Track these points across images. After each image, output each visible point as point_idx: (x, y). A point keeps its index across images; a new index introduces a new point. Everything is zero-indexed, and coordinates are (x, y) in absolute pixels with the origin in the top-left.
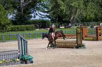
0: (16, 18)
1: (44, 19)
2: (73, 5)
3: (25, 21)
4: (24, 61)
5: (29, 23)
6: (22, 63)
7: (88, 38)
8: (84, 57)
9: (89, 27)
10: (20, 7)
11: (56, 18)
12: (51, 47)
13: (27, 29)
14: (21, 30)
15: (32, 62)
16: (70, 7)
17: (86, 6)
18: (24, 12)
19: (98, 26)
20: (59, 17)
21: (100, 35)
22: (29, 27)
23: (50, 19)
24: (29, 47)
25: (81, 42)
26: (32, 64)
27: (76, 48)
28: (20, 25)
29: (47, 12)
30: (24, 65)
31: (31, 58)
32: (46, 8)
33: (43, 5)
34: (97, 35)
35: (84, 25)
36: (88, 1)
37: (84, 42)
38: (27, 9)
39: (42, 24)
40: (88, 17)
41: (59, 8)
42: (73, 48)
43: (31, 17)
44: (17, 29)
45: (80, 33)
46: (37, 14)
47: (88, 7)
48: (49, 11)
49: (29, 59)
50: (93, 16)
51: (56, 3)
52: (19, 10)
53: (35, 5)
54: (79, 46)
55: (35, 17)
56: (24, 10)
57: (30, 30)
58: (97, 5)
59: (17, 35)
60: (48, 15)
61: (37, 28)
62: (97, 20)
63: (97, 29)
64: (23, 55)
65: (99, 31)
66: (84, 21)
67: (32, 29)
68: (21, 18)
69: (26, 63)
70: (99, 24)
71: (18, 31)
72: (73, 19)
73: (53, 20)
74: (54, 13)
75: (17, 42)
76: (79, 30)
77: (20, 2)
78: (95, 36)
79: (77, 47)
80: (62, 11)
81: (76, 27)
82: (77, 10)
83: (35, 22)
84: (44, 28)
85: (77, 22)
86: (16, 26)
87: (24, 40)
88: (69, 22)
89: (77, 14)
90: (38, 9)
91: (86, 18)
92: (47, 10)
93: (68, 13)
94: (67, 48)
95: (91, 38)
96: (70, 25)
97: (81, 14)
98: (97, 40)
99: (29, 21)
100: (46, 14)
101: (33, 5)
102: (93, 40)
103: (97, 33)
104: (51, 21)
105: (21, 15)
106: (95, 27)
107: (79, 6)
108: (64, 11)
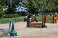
0: (8, 11)
1: (24, 11)
2: (40, 3)
3: (13, 12)
4: (12, 35)
5: (15, 13)
6: (11, 36)
7: (48, 22)
8: (46, 32)
9: (49, 16)
10: (10, 4)
11: (30, 10)
13: (14, 17)
14: (10, 17)
15: (17, 36)
16: (39, 4)
17: (48, 3)
20: (32, 10)
21: (56, 20)
23: (27, 11)
24: (15, 27)
26: (16, 36)
28: (10, 14)
29: (25, 7)
30: (12, 37)
31: (16, 33)
33: (23, 3)
34: (54, 20)
35: (46, 14)
37: (46, 24)
39: (23, 14)
41: (32, 5)
42: (40, 27)
43: (16, 10)
44: (8, 17)
45: (44, 19)
48: (27, 7)
49: (15, 34)
50: (51, 9)
51: (31, 2)
52: (10, 6)
54: (44, 26)
55: (18, 10)
56: (12, 6)
59: (9, 20)
60: (26, 8)
61: (20, 16)
62: (53, 11)
63: (54, 17)
64: (11, 32)
65: (55, 18)
66: (47, 12)
67: (17, 17)
68: (10, 11)
69: (13, 36)
70: (55, 14)
71: (9, 17)
72: (40, 11)
74: (29, 8)
75: (8, 24)
76: (44, 17)
77: (10, 1)
78: (53, 20)
79: (42, 27)
81: (42, 16)
83: (18, 13)
85: (43, 12)
86: (8, 15)
87: (12, 23)
88: (38, 13)
90: (20, 5)
91: (47, 10)
93: (37, 7)
94: (37, 27)
95: (50, 22)
96: (38, 14)
97: (45, 8)
98: (54, 23)
99: (15, 12)
100: (25, 8)
101: (17, 3)
103: (54, 19)
105: (11, 9)
106: (52, 15)
107: (43, 3)
108: (35, 6)
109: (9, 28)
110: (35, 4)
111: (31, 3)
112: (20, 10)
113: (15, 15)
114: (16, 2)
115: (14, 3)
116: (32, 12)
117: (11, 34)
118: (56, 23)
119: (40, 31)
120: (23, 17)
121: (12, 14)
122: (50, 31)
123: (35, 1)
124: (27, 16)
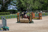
0: (1, 9)
1: (14, 9)
2: (28, 2)
3: (5, 10)
5: (7, 11)
6: (4, 30)
7: (35, 18)
8: (33, 27)
9: (35, 13)
10: (3, 4)
11: (20, 8)
12: (18, 22)
13: (6, 14)
14: (3, 15)
15: (9, 30)
18: (5, 6)
19: (40, 13)
20: (21, 8)
21: (41, 17)
22: (7, 13)
23: (17, 9)
24: (7, 23)
25: (32, 20)
26: (8, 31)
27: (29, 23)
28: (3, 12)
29: (16, 6)
30: (5, 31)
31: (8, 28)
32: (15, 4)
33: (14, 2)
34: (39, 17)
35: (33, 12)
36: (35, 1)
38: (6, 5)
40: (35, 8)
41: (21, 4)
42: (28, 23)
43: (8, 8)
44: (1, 14)
45: (31, 16)
46: (11, 7)
47: (35, 3)
48: (17, 5)
49: (7, 29)
50: (37, 8)
51: (20, 1)
52: (3, 5)
53: (10, 3)
54: (31, 22)
55: (10, 8)
56: (5, 5)
57: (8, 14)
58: (39, 2)
59: (2, 17)
60: (16, 7)
61: (11, 14)
62: (39, 10)
63: (39, 14)
64: (4, 27)
65: (40, 15)
66: (33, 10)
67: (9, 14)
68: (3, 9)
69: (6, 30)
70: (40, 12)
71: (2, 15)
72: (28, 9)
73: (19, 10)
74: (19, 6)
75: (2, 20)
76: (31, 14)
77: (3, 1)
78: (38, 17)
80: (23, 5)
81: (29, 13)
82: (30, 5)
83: (10, 11)
84: (14, 13)
85: (30, 10)
86: (1, 13)
87: (5, 19)
89: (30, 7)
91: (34, 8)
92: (15, 5)
94: (25, 23)
95: (36, 18)
96: (26, 12)
97: (32, 7)
98: (39, 19)
99: (7, 10)
100: (15, 7)
101: (9, 3)
102: (37, 19)
103: (39, 16)
104: (18, 10)
105: (3, 7)
106: (38, 13)
107: (31, 3)
108: (24, 5)
109: (2, 23)
110: (23, 4)
111: (20, 3)
112: (11, 9)
113: (7, 12)
114: (7, 2)
115: (7, 3)
116: (21, 10)
117: (4, 29)
118: (41, 19)
119: (28, 26)
120: (13, 14)
121: (5, 12)
122: (36, 26)
123: (23, 1)
124: (17, 14)
